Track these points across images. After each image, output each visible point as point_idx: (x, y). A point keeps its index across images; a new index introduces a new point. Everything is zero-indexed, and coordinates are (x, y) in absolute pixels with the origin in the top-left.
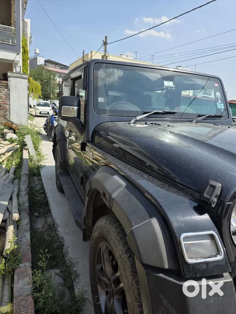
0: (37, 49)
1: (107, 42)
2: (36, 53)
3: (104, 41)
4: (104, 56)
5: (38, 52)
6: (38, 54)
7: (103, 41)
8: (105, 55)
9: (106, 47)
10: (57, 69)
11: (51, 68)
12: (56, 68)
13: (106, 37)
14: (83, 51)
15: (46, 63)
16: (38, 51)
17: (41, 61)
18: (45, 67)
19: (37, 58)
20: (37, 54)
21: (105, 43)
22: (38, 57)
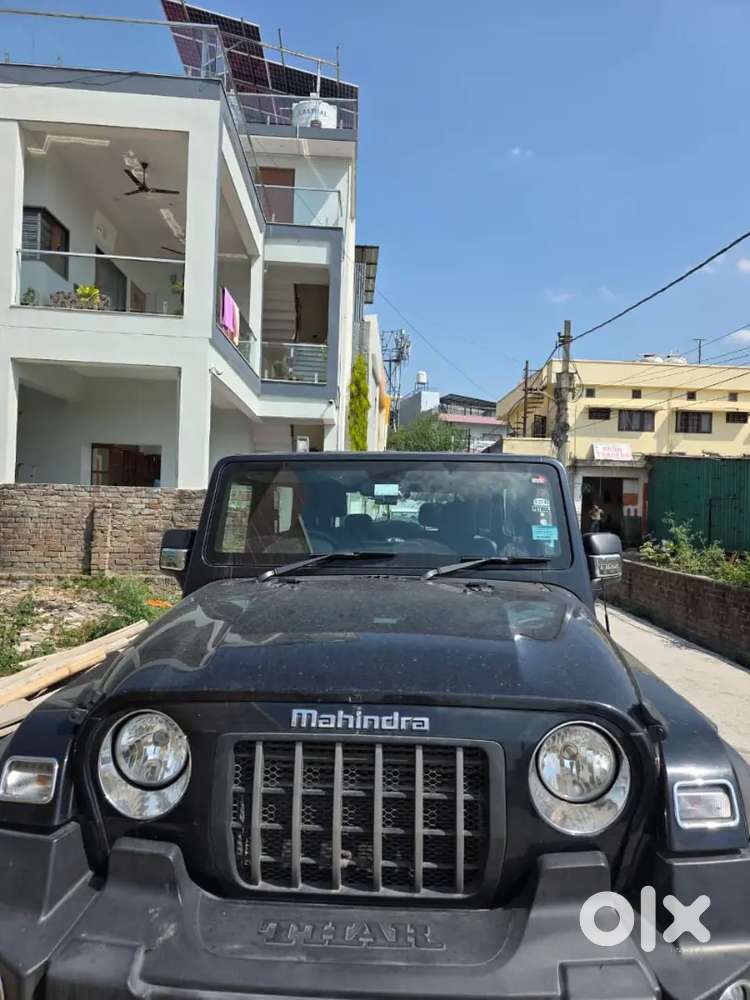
0: (421, 372)
1: (569, 337)
2: (419, 383)
3: (563, 334)
4: (564, 375)
5: (423, 379)
6: (424, 384)
7: (559, 334)
8: (566, 371)
9: (567, 352)
10: (475, 417)
11: (456, 415)
12: (471, 413)
13: (567, 324)
14: (524, 363)
15: (445, 405)
16: (425, 376)
17: (430, 401)
18: (442, 415)
19: (420, 394)
20: (420, 386)
21: (565, 341)
22: (424, 393)
